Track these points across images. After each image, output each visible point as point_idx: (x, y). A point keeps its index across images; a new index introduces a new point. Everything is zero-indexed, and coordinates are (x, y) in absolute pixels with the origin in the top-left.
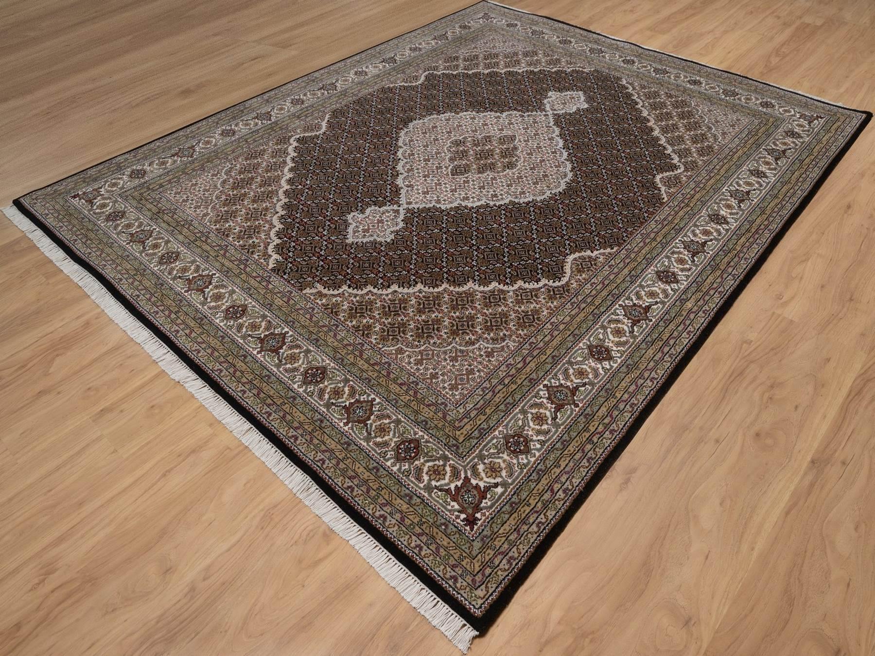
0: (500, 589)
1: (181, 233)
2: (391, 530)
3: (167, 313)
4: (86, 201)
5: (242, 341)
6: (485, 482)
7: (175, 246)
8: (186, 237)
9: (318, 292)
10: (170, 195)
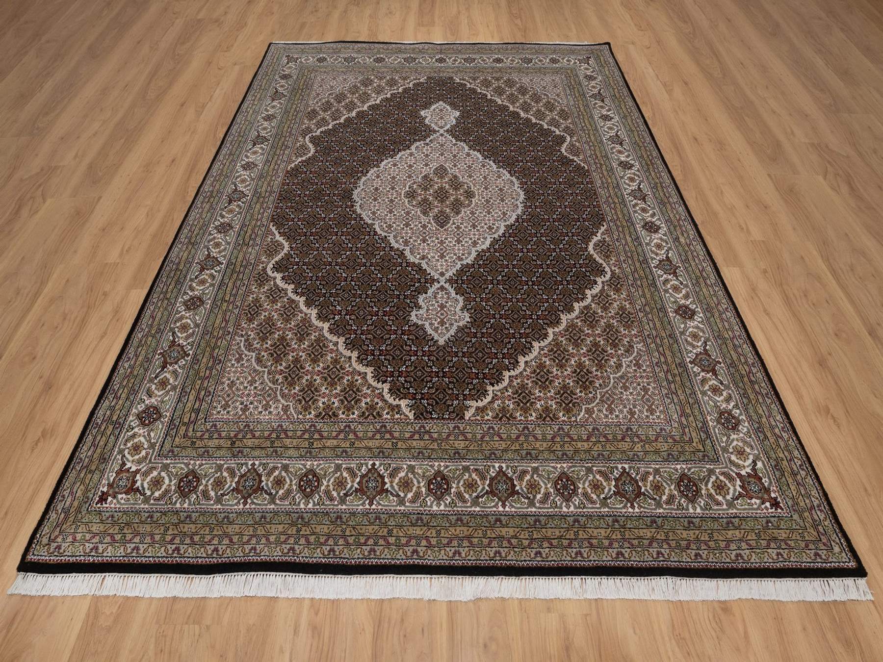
0: (840, 535)
1: (287, 448)
2: (752, 561)
3: (381, 542)
4: (126, 493)
5: (478, 509)
6: (748, 466)
7: (299, 466)
8: (297, 448)
9: (476, 410)
10: (219, 414)
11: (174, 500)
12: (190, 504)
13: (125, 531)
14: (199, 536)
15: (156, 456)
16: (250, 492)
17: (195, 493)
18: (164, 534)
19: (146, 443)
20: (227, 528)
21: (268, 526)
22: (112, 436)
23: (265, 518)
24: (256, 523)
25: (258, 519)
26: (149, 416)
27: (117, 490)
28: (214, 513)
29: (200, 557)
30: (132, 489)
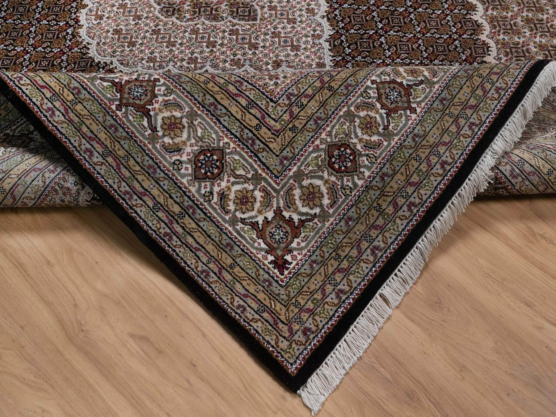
4: (296, 236)
11: (350, 184)
12: (369, 169)
13: (343, 254)
14: (415, 175)
15: (276, 182)
16: (405, 99)
17: (361, 155)
18: (382, 212)
19: (246, 185)
20: (428, 142)
21: (456, 100)
22: (201, 224)
23: (445, 99)
24: (443, 111)
25: (440, 107)
26: (210, 163)
27: (283, 245)
28: (401, 147)
29: (439, 184)
30: (297, 228)
